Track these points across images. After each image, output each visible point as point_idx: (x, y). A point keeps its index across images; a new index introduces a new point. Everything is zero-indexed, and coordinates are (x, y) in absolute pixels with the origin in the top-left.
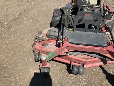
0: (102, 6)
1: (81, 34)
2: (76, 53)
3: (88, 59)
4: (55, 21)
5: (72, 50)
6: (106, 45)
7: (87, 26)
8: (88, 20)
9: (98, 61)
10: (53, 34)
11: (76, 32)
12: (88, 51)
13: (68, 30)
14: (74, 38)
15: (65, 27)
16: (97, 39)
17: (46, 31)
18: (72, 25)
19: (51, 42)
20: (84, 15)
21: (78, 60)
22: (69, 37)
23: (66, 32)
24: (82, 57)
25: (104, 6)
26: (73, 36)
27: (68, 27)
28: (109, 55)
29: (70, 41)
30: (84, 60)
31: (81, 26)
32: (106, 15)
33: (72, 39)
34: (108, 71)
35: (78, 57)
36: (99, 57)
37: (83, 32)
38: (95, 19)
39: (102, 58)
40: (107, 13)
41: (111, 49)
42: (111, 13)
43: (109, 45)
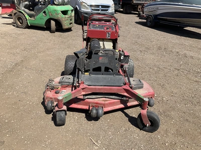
0: (117, 51)
2: (94, 97)
3: (107, 101)
4: (68, 68)
6: (122, 84)
7: (103, 69)
8: (103, 63)
9: (117, 102)
10: (67, 81)
11: (92, 75)
13: (84, 74)
14: (91, 81)
15: (80, 72)
16: (114, 80)
17: (58, 79)
18: (88, 69)
19: (65, 89)
20: (98, 59)
21: (97, 103)
22: (86, 80)
23: (82, 77)
24: (101, 100)
25: (120, 51)
26: (89, 80)
27: (84, 71)
30: (103, 102)
31: (97, 70)
32: (122, 58)
33: (88, 82)
35: (96, 101)
36: (118, 98)
37: (100, 76)
38: (110, 62)
39: (121, 98)
40: (122, 56)
41: (127, 87)
42: (127, 57)
43: (125, 84)
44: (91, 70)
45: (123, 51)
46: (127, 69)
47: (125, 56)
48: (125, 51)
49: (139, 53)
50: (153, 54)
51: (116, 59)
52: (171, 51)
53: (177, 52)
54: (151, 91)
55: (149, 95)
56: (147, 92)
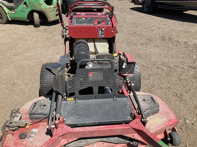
0: (116, 55)
1: (88, 105)
4: (44, 85)
5: (75, 139)
6: (129, 118)
7: (96, 90)
8: (96, 81)
10: (40, 112)
11: (80, 101)
12: (102, 135)
13: (66, 100)
14: (77, 115)
15: (60, 97)
16: (115, 109)
17: (27, 107)
19: (36, 127)
20: (87, 74)
22: (68, 115)
23: (63, 106)
25: (119, 54)
26: (74, 112)
27: (65, 94)
28: (137, 136)
29: (69, 122)
31: (87, 92)
32: (124, 67)
33: (72, 118)
36: (123, 140)
37: (92, 100)
38: (106, 78)
39: (128, 142)
40: (125, 64)
43: (134, 117)
44: (77, 94)
45: (124, 55)
46: (133, 85)
48: (127, 56)
49: (140, 46)
50: (157, 46)
51: (116, 71)
52: (178, 41)
53: (185, 42)
54: (173, 117)
55: (171, 125)
56: (166, 119)
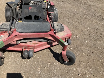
0: (46, 2)
1: (29, 24)
2: (26, 41)
3: (36, 44)
4: (7, 16)
6: (48, 30)
7: (33, 17)
8: (33, 12)
9: (45, 44)
10: (5, 28)
11: (25, 23)
12: (35, 37)
13: (18, 22)
14: (23, 28)
15: (15, 20)
16: (42, 27)
18: (21, 17)
19: (3, 35)
20: (28, 8)
21: (29, 46)
22: (18, 28)
23: (16, 24)
24: (32, 43)
27: (17, 19)
29: (19, 31)
30: (34, 45)
31: (28, 18)
32: (49, 8)
33: (21, 29)
34: (55, 51)
35: (28, 44)
36: (45, 41)
37: (32, 23)
38: (39, 11)
39: (47, 41)
41: (52, 33)
42: (52, 7)
43: (50, 30)
44: (23, 19)
45: (49, 2)
46: (53, 17)
47: (51, 6)
48: (51, 3)
49: (62, 3)
50: (71, 4)
51: (44, 9)
53: (85, 3)
54: (70, 33)
55: (68, 36)
56: (66, 34)
